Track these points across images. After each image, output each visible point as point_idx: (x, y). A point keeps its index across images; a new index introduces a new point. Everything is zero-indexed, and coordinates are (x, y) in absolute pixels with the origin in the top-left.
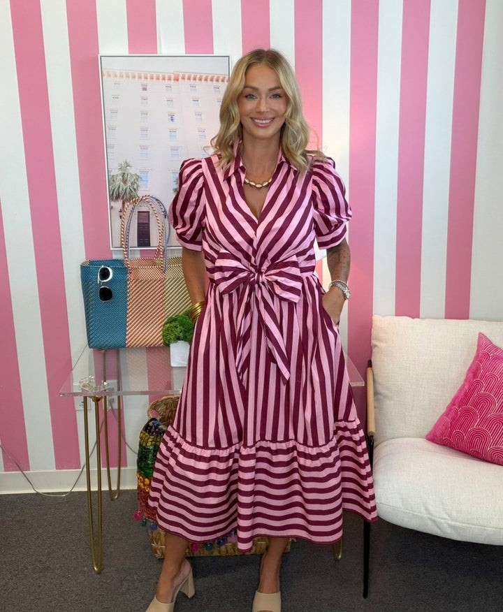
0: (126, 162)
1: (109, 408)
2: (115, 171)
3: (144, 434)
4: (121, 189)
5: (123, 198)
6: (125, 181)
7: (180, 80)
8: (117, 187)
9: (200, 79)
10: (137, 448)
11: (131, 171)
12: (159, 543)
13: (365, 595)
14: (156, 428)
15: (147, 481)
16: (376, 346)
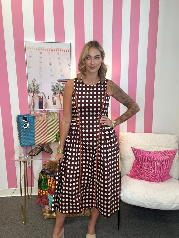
0: (34, 79)
1: (28, 166)
2: (31, 83)
3: (40, 174)
4: (32, 89)
5: (33, 92)
6: (34, 86)
7: (53, 51)
8: (31, 88)
9: (60, 51)
10: (38, 179)
11: (36, 82)
12: (46, 213)
13: (118, 229)
14: (45, 172)
15: (42, 191)
16: (121, 142)
